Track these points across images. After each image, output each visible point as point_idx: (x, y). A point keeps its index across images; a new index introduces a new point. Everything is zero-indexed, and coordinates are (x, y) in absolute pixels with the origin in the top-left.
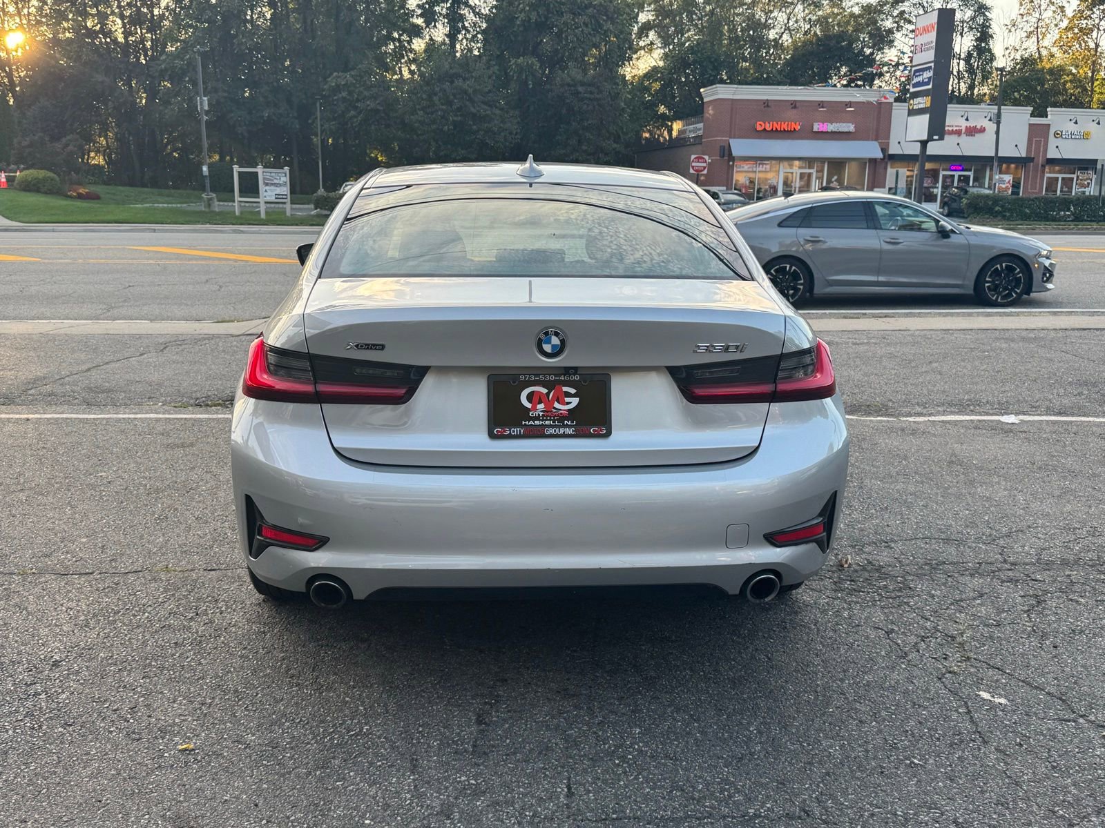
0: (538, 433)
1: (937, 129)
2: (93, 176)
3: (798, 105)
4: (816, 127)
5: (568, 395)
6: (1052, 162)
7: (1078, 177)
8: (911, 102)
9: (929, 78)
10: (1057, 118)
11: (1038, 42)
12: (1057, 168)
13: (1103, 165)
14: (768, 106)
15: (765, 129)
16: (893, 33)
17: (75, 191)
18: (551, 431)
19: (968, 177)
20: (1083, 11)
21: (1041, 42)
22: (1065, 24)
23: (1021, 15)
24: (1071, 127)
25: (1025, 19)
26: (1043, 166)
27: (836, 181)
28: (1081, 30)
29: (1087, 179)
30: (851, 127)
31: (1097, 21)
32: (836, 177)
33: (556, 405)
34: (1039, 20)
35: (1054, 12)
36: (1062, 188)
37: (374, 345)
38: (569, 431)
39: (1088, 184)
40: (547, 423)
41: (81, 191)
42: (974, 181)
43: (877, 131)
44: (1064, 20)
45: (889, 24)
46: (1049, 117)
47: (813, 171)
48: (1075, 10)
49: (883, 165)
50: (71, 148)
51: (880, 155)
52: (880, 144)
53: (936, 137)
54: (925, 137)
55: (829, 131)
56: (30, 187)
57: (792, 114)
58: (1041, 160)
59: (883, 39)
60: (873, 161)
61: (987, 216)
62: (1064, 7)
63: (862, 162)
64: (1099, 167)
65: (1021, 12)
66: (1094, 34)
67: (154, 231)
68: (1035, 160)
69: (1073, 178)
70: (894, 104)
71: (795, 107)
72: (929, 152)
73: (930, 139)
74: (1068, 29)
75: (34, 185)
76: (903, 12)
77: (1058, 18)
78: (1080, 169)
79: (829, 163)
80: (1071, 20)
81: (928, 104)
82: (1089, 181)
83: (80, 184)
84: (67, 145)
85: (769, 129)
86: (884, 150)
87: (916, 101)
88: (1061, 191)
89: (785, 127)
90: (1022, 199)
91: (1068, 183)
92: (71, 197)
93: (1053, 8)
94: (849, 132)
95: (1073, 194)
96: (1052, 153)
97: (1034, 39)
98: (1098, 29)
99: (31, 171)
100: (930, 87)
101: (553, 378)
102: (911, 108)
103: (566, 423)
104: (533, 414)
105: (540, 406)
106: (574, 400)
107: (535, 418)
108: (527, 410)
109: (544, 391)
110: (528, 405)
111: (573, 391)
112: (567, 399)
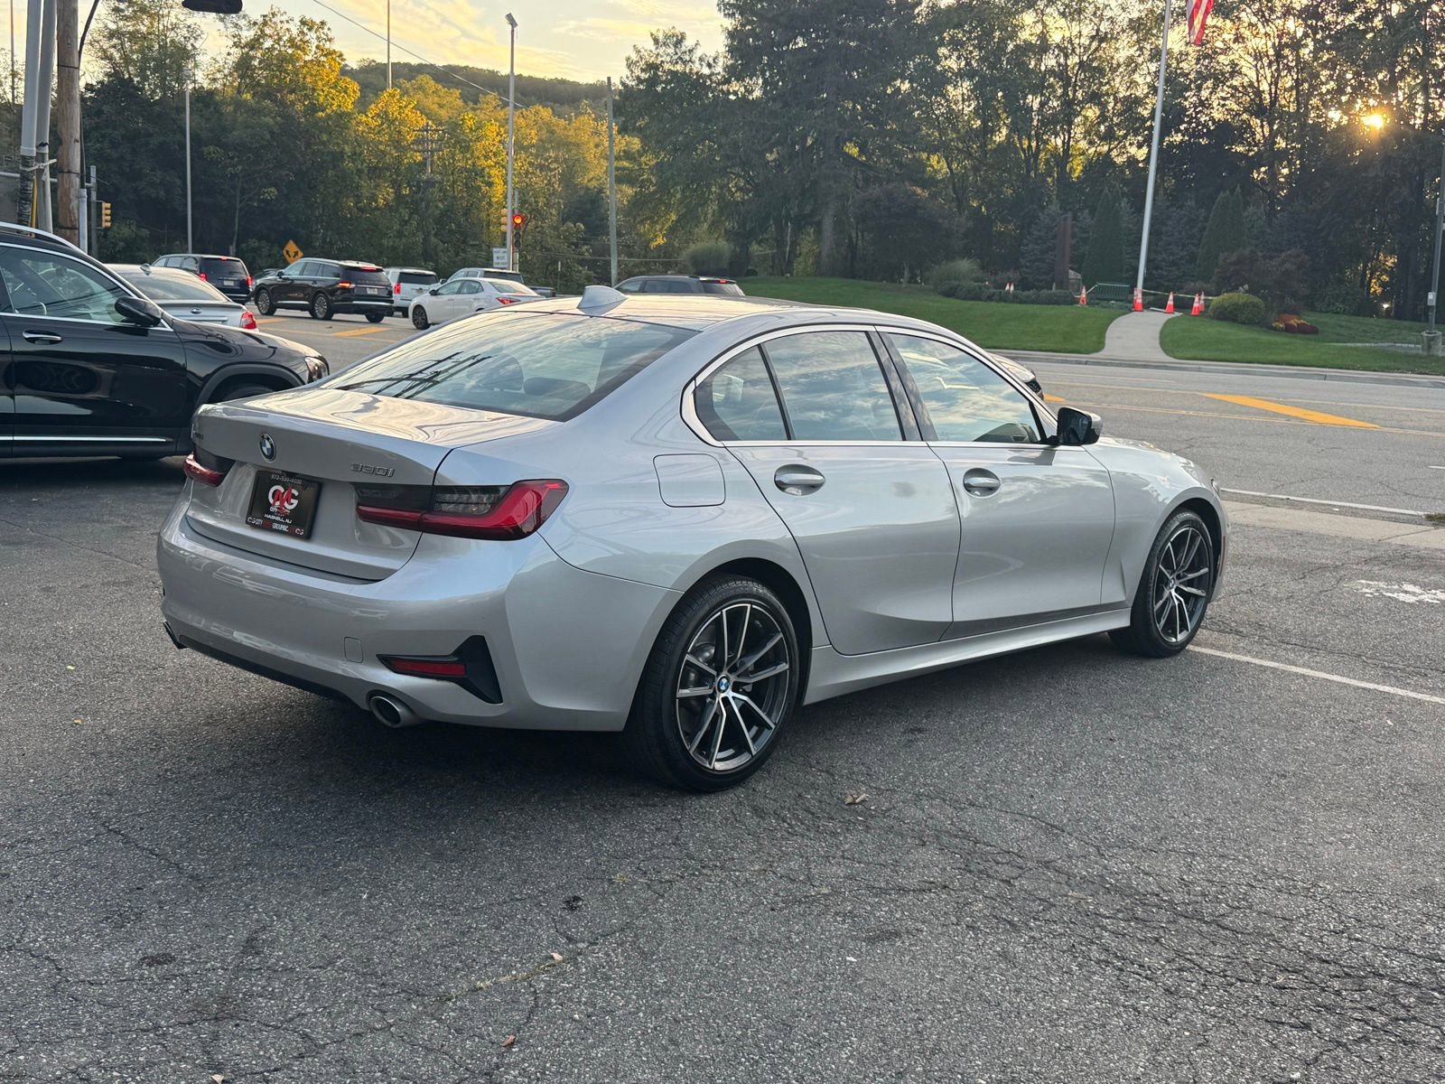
2: (1343, 302)
5: (293, 497)
17: (1283, 321)
18: (276, 526)
33: (286, 504)
38: (284, 528)
40: (278, 519)
41: (1292, 322)
50: (1287, 266)
56: (1227, 315)
67: (1325, 377)
75: (1230, 312)
83: (1295, 312)
84: (1284, 262)
92: (1275, 329)
99: (1231, 294)
101: (289, 480)
103: (287, 521)
104: (272, 509)
105: (278, 503)
106: (295, 502)
107: (272, 513)
108: (270, 505)
109: (282, 490)
110: (271, 501)
111: (296, 493)
112: (292, 501)
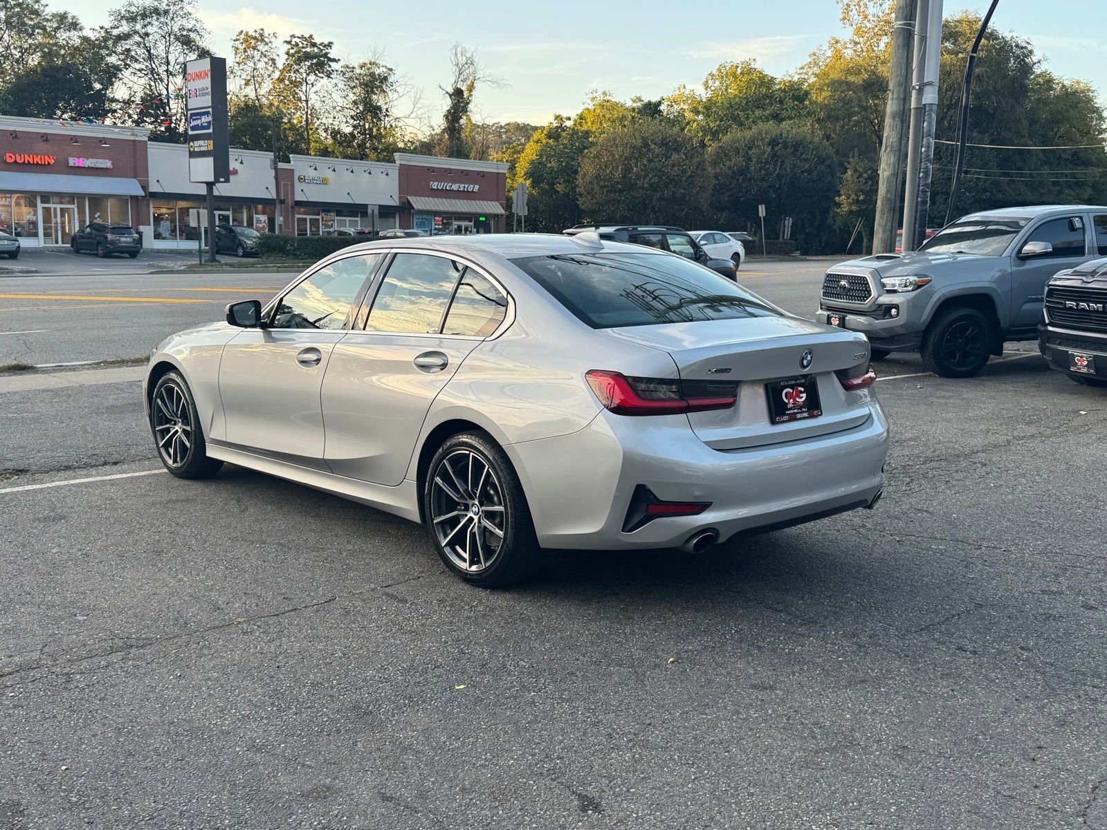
0: (793, 418)
1: (223, 172)
3: (49, 137)
4: (72, 162)
5: (801, 392)
6: (299, 204)
7: (323, 218)
8: (191, 144)
9: (209, 123)
10: (297, 163)
11: (256, 90)
12: (302, 210)
13: (373, 211)
14: (16, 137)
15: (16, 161)
16: (121, 70)
18: (799, 416)
19: (228, 217)
20: (292, 65)
21: (258, 90)
22: (276, 75)
23: (238, 63)
24: (311, 173)
25: (241, 68)
26: (292, 207)
27: (99, 217)
28: (291, 82)
29: (330, 220)
30: (107, 164)
31: (305, 75)
32: (98, 214)
33: (798, 399)
34: (254, 69)
35: (266, 63)
36: (311, 228)
37: (726, 369)
38: (806, 415)
39: (332, 224)
40: (796, 411)
42: (234, 220)
43: (135, 168)
44: (276, 71)
45: (113, 60)
46: (292, 162)
47: (74, 207)
48: (285, 64)
49: (145, 203)
51: (141, 193)
52: (139, 181)
53: (222, 180)
54: (212, 179)
55: (86, 166)
57: (42, 146)
58: (290, 202)
59: (111, 75)
60: (135, 198)
61: (280, 255)
62: (275, 60)
63: (122, 200)
64: (370, 211)
65: (237, 60)
66: (304, 88)
68: (286, 202)
69: (319, 219)
70: (149, 143)
71: (47, 140)
72: (216, 193)
73: (217, 181)
74: (281, 80)
76: (128, 50)
77: (271, 69)
78: (323, 211)
79: (89, 198)
80: (282, 71)
81: (211, 148)
82: (332, 222)
85: (22, 161)
86: (145, 188)
87: (197, 143)
88: (311, 231)
89: (37, 160)
90: (278, 236)
91: (315, 223)
93: (266, 60)
94: (107, 168)
95: (321, 233)
96: (299, 197)
97: (252, 87)
98: (307, 83)
100: (211, 131)
101: (793, 382)
102: (192, 149)
103: (804, 410)
104: (789, 406)
105: (791, 401)
106: (804, 395)
107: (791, 409)
108: (786, 404)
109: (791, 391)
110: (786, 401)
111: (802, 389)
112: (801, 395)
